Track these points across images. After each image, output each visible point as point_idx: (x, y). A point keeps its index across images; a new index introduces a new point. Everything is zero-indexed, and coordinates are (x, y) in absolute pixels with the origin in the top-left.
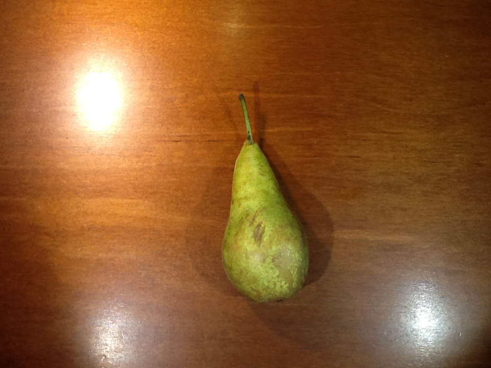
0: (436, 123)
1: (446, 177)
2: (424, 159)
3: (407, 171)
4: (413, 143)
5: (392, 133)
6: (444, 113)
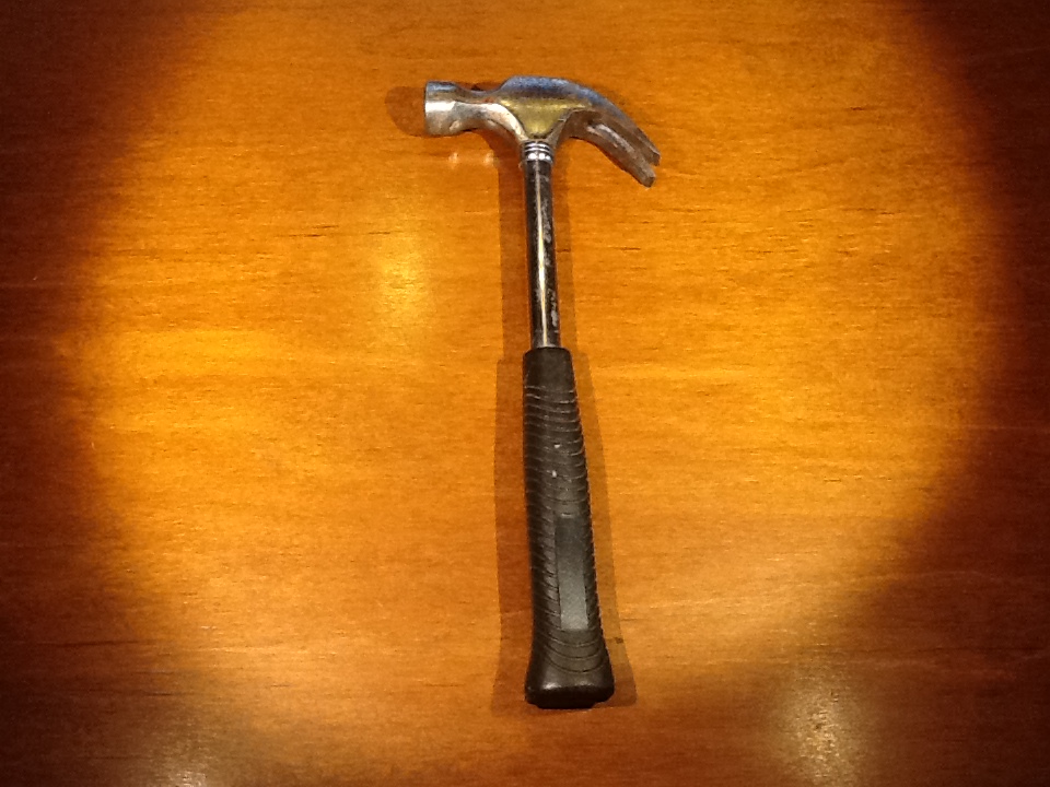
0: (763, 194)
1: (792, 274)
2: (751, 248)
3: (723, 268)
4: (730, 225)
5: (690, 211)
6: (775, 177)
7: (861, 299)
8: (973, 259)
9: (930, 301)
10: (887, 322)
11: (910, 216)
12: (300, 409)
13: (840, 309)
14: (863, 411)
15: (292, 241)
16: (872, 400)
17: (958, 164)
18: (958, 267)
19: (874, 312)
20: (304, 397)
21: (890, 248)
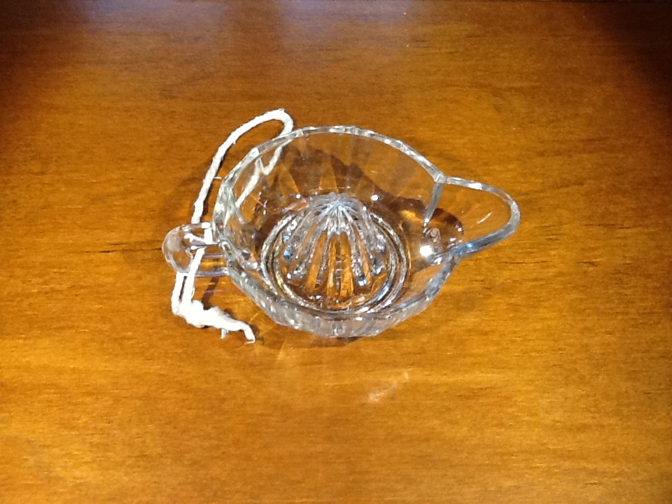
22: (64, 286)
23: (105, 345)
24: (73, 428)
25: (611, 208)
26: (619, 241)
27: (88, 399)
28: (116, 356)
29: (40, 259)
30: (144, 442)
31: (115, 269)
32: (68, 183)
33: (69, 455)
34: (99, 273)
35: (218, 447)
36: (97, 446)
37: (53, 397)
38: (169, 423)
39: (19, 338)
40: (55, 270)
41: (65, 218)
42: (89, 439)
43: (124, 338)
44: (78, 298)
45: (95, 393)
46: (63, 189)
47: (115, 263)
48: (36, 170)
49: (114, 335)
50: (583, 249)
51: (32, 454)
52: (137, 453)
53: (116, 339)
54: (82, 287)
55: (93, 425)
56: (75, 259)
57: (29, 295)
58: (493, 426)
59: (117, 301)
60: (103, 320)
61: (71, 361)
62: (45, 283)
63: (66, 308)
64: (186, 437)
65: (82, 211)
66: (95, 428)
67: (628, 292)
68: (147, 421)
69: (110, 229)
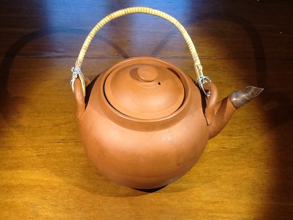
7: (228, 162)
8: (263, 150)
9: (250, 163)
10: (236, 169)
11: (243, 137)
12: (47, 195)
13: (221, 165)
14: (228, 198)
15: (52, 144)
16: (232, 194)
17: (258, 122)
18: (259, 152)
19: (232, 166)
20: (48, 192)
21: (237, 146)
22: (44, 154)
23: (57, 173)
24: (45, 199)
25: (231, 129)
26: (233, 140)
27: (51, 190)
28: (61, 176)
29: (37, 144)
30: (69, 204)
31: (61, 148)
32: (47, 120)
33: (44, 208)
34: (56, 150)
35: (93, 206)
36: (53, 205)
37: (40, 189)
38: (77, 198)
39: (29, 170)
40: (42, 148)
41: (45, 131)
42: (51, 203)
43: (64, 170)
44: (49, 157)
45: (53, 188)
46: (45, 122)
47: (61, 146)
48: (36, 115)
49: (60, 170)
50: (220, 143)
51: (32, 207)
52: (66, 208)
53: (61, 171)
54: (50, 154)
55: (52, 198)
56: (48, 145)
57: (33, 156)
58: (186, 201)
59: (61, 159)
60: (57, 165)
61: (46, 178)
62: (38, 152)
63: (44, 160)
64: (83, 203)
65: (51, 129)
66: (53, 200)
67: (235, 157)
68: (70, 197)
69: (60, 135)
